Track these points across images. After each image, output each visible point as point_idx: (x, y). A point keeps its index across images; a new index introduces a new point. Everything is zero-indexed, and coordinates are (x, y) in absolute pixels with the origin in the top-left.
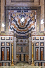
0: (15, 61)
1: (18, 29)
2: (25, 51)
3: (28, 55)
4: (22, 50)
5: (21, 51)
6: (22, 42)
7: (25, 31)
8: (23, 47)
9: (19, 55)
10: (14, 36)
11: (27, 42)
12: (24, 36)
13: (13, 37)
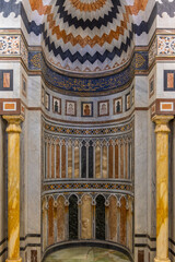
0: (37, 240)
1: (61, 24)
2: (105, 173)
3: (123, 200)
4: (88, 168)
5: (77, 173)
6: (86, 114)
7: (107, 39)
8: (91, 148)
9: (67, 203)
10: (29, 69)
11: (119, 111)
12: (95, 79)
13: (16, 67)
